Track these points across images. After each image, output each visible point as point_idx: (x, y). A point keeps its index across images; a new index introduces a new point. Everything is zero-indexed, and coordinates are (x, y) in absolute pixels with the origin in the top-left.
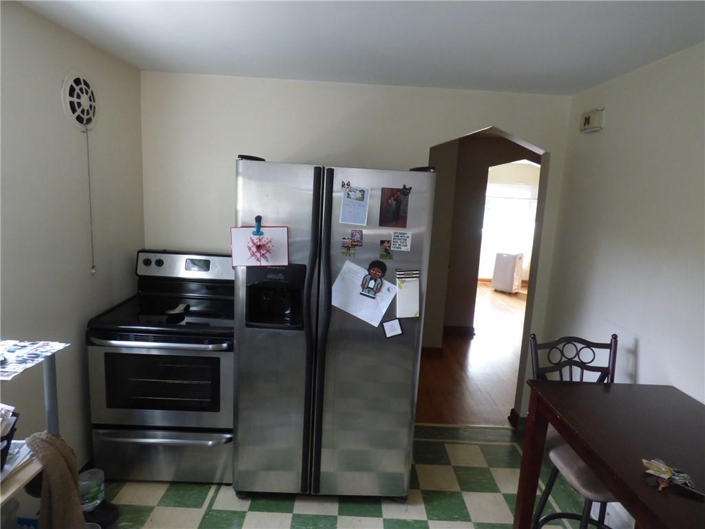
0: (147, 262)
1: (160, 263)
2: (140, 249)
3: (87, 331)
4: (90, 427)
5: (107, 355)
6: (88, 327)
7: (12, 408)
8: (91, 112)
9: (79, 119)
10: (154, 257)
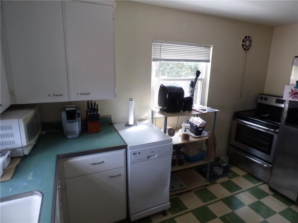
0: (261, 98)
1: (266, 99)
2: (260, 93)
3: (234, 115)
4: (230, 145)
5: (238, 124)
6: (234, 114)
7: (205, 122)
8: (249, 46)
9: (245, 49)
10: (264, 97)
